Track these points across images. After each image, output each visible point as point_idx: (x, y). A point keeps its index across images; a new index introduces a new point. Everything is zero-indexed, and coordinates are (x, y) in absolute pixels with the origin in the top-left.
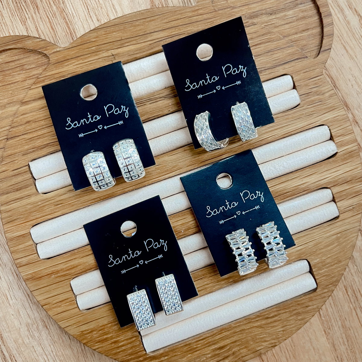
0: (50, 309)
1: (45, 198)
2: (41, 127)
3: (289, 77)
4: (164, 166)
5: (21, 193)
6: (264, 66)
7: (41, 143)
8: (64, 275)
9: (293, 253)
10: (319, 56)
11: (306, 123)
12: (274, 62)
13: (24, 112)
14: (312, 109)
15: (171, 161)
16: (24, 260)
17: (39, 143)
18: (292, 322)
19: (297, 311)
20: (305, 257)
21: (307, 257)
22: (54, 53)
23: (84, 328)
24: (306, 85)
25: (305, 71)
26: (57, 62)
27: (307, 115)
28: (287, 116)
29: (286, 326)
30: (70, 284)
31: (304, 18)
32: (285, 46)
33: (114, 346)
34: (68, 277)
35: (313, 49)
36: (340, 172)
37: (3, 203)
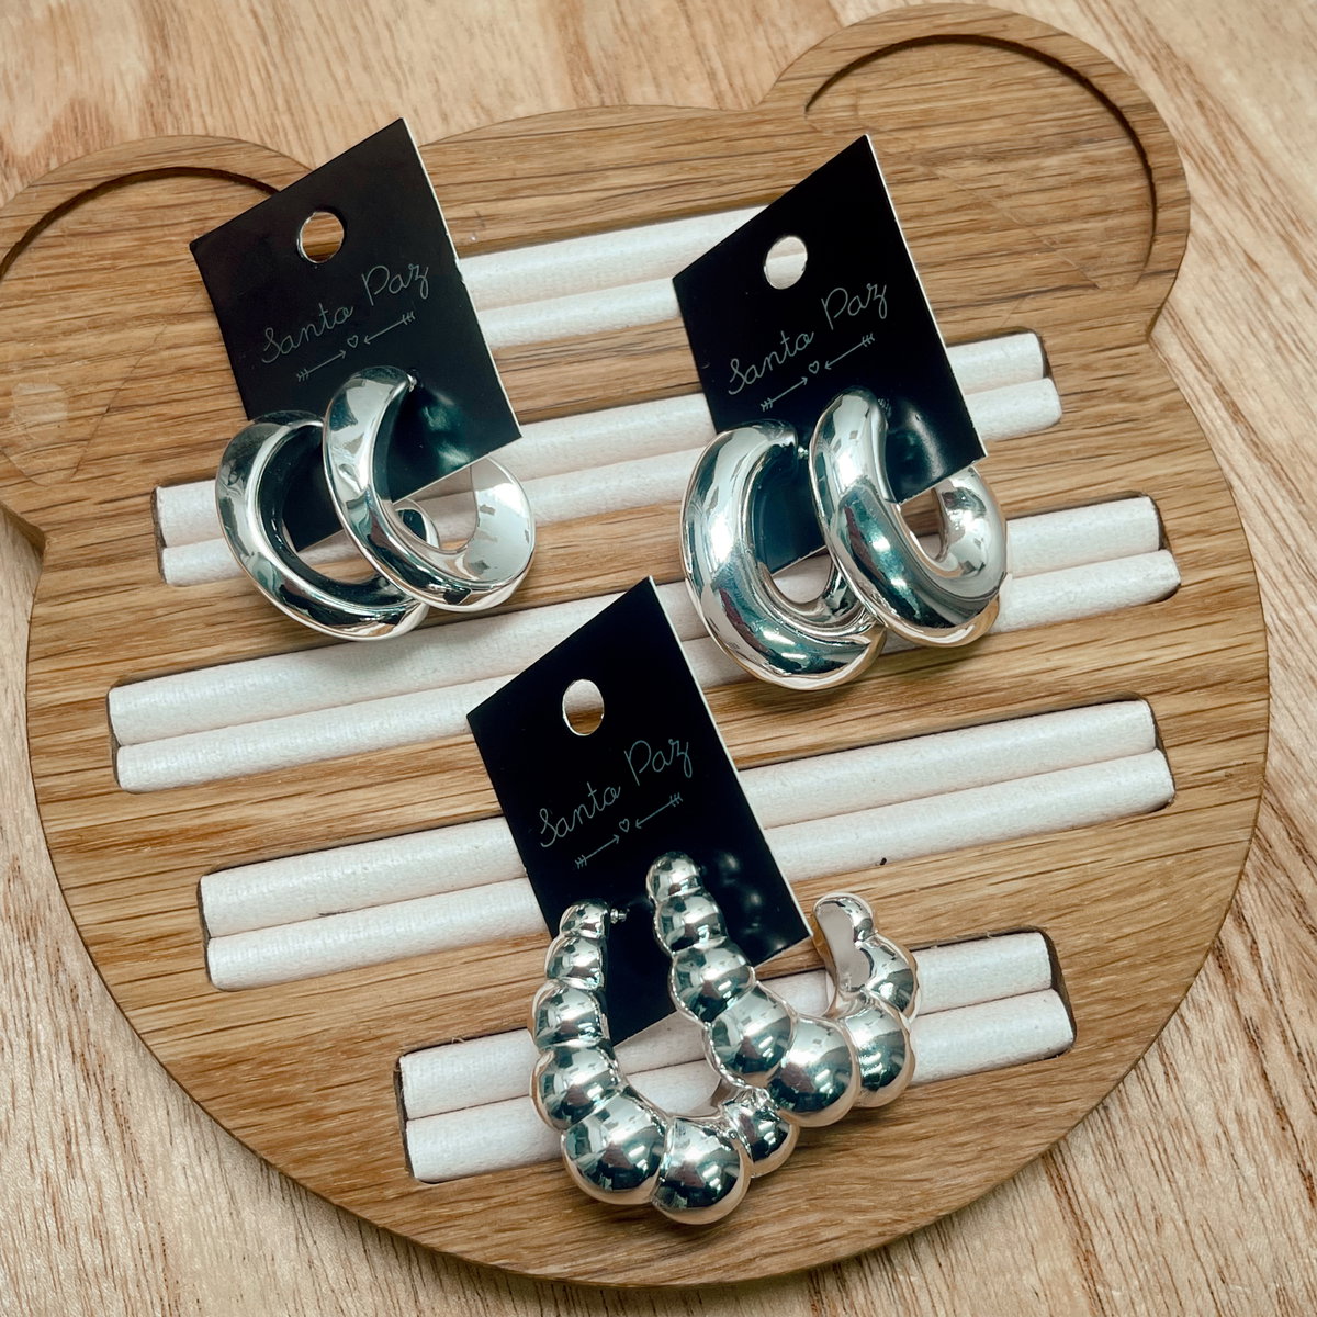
0: (106, 961)
1: (182, 599)
3: (1031, 339)
4: (584, 552)
7: (205, 434)
8: (185, 853)
10: (1138, 288)
13: (178, 341)
14: (1102, 440)
16: (65, 784)
17: (200, 433)
19: (992, 1115)
23: (209, 1045)
24: (1086, 367)
25: (1087, 324)
27: (1082, 456)
29: (943, 1164)
32: (1024, 247)
33: (302, 1130)
34: (195, 860)
35: (1119, 270)
36: (1185, 651)
37: (44, 596)
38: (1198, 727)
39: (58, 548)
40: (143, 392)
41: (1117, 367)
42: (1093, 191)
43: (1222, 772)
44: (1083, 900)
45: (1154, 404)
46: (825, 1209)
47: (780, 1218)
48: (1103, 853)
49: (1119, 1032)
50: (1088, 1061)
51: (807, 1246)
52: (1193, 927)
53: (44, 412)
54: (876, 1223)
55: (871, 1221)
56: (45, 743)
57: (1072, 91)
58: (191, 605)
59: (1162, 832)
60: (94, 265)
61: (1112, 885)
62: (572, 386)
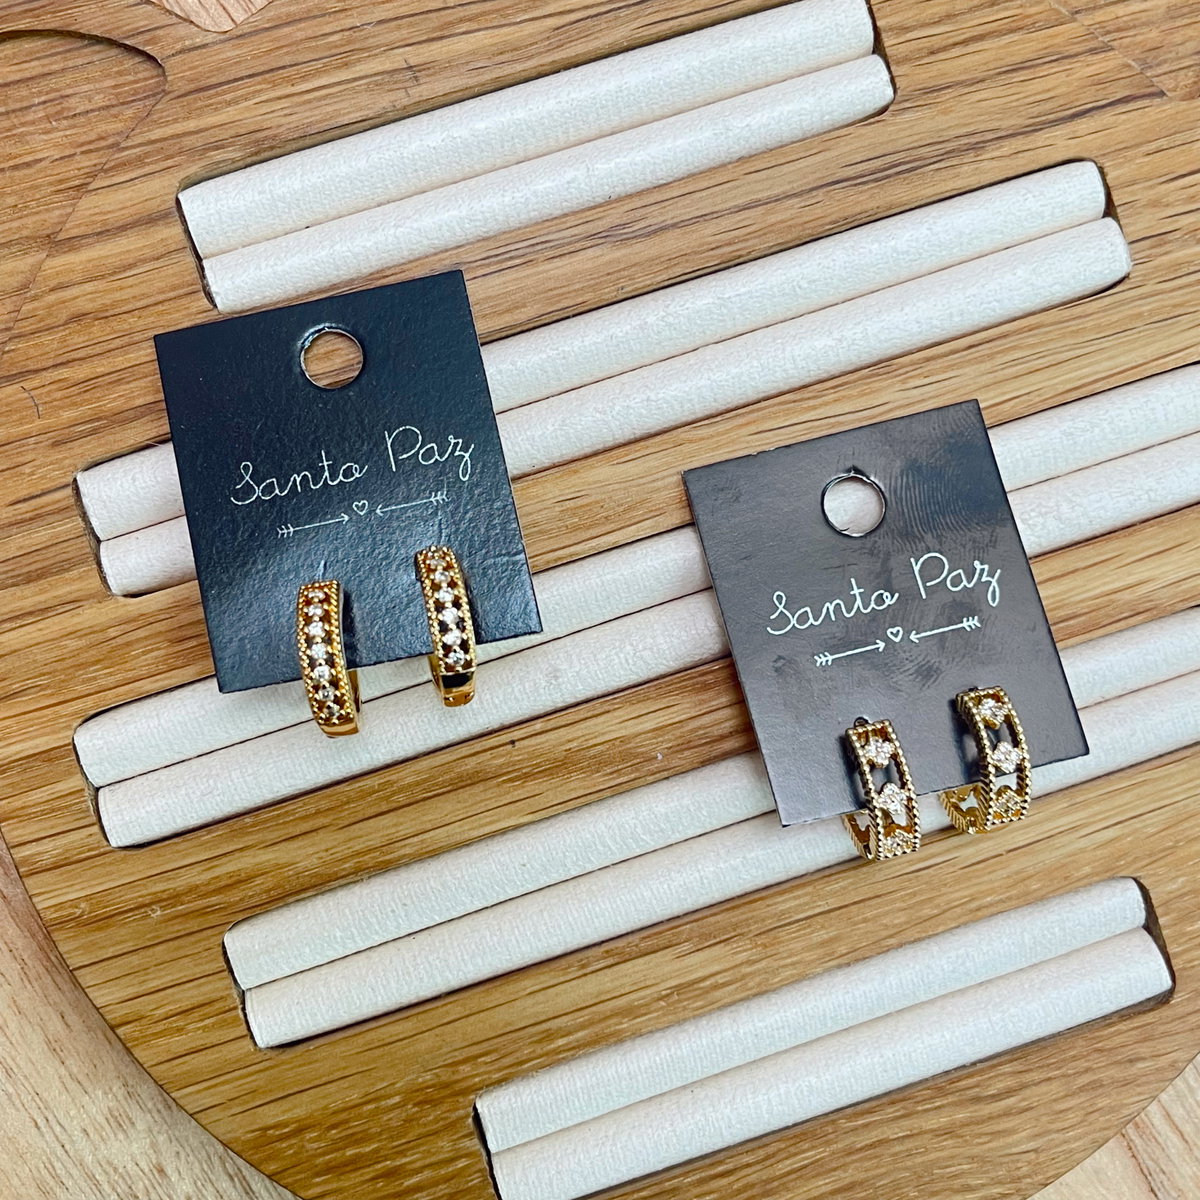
0: (144, 1040)
1: (136, 613)
2: (126, 339)
3: (1090, 169)
4: (597, 502)
5: (42, 591)
6: (996, 125)
7: (123, 400)
8: (202, 912)
9: (1083, 850)
11: (1151, 351)
12: (1036, 110)
13: (63, 279)
14: (1178, 297)
15: (623, 485)
16: (50, 850)
17: (115, 399)
18: (1072, 1118)
19: (1095, 1077)
20: (1131, 869)
21: (1138, 870)
22: (181, 52)
23: (272, 1115)
24: (1155, 204)
25: (1153, 146)
26: (192, 86)
27: (1156, 319)
28: (1078, 321)
29: (1049, 1132)
30: (224, 947)
32: (1077, 48)
33: (386, 1188)
34: (213, 919)
40: (32, 352)
41: (1192, 199)
50: (1188, 1009)
58: (147, 620)
62: (555, 289)
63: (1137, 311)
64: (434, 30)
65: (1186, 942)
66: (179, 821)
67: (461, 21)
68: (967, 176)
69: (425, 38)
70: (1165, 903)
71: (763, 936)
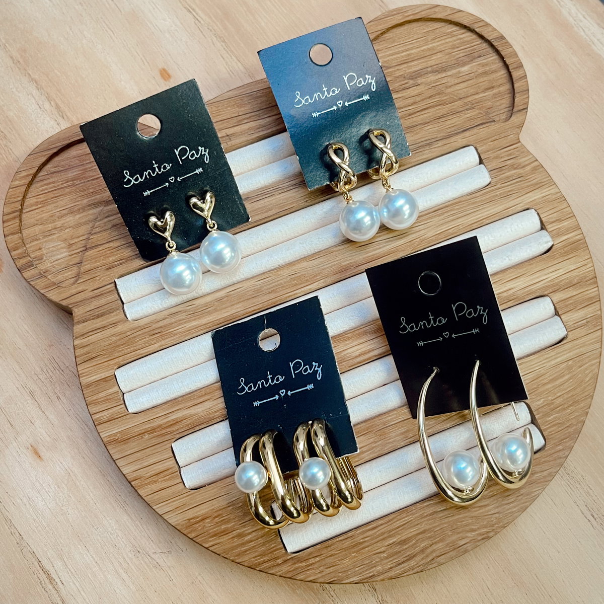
0: (142, 486)
1: (137, 326)
4: (302, 275)
5: (103, 321)
6: (435, 136)
7: (131, 252)
8: (163, 435)
10: (512, 119)
11: (501, 208)
12: (449, 130)
14: (510, 188)
15: (311, 268)
16: (106, 415)
17: (128, 252)
23: (191, 514)
24: (497, 157)
25: (493, 138)
27: (502, 196)
29: (503, 505)
30: (172, 448)
31: (485, 73)
32: (462, 109)
33: (237, 542)
34: (168, 437)
35: (502, 112)
36: (561, 272)
37: (77, 336)
38: (571, 304)
39: (78, 313)
40: (99, 238)
41: (510, 154)
42: (485, 79)
43: (585, 321)
44: (538, 385)
45: (528, 168)
46: (458, 533)
47: (441, 541)
48: (543, 364)
49: (563, 437)
50: (553, 451)
51: (454, 549)
52: (585, 388)
53: (58, 254)
54: (481, 534)
55: (478, 534)
56: (92, 400)
57: (468, 36)
58: (142, 328)
59: (565, 350)
60: (65, 185)
61: (549, 377)
62: (283, 203)
63: (495, 194)
64: (235, 123)
65: (547, 425)
66: (154, 401)
67: (245, 119)
68: (427, 154)
69: (231, 126)
70: (537, 410)
71: (379, 432)
